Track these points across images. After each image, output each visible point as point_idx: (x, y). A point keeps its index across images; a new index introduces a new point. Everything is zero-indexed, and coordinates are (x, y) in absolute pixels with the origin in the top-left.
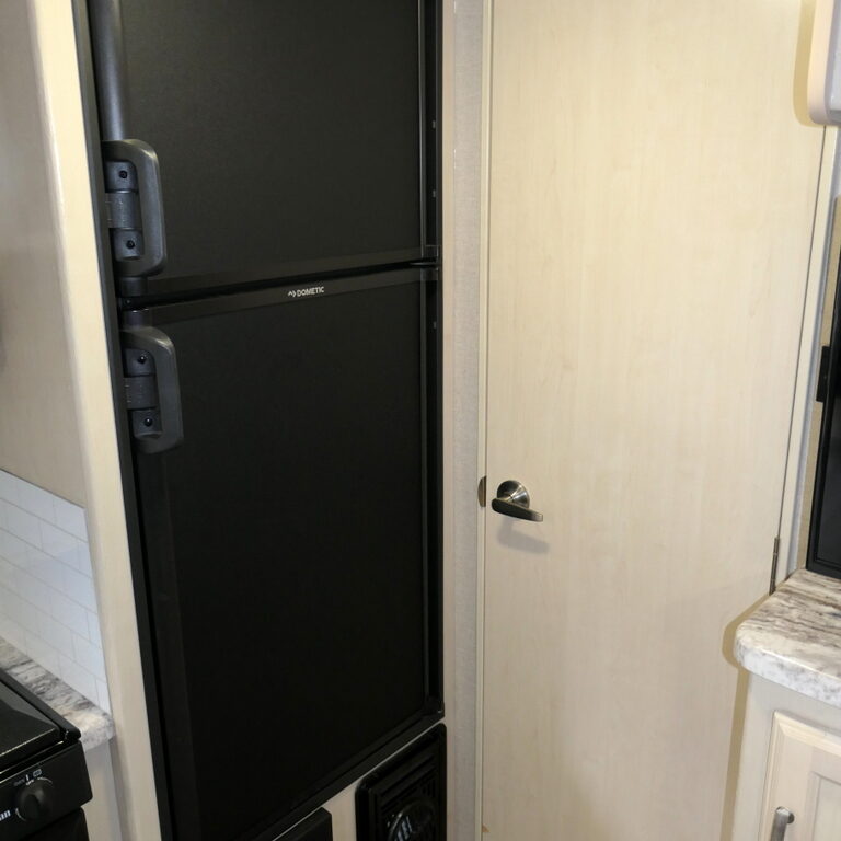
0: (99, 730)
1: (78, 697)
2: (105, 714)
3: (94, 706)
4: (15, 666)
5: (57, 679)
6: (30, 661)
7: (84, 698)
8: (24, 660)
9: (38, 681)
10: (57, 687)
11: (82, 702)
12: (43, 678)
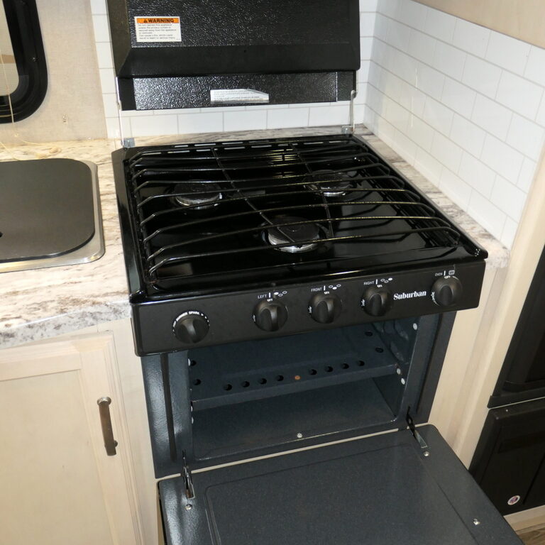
0: (498, 258)
1: (480, 229)
2: (504, 248)
3: (494, 239)
4: (429, 192)
5: (462, 211)
6: (440, 192)
7: (486, 231)
8: (436, 191)
9: (448, 208)
10: (463, 217)
11: (484, 233)
12: (452, 207)
